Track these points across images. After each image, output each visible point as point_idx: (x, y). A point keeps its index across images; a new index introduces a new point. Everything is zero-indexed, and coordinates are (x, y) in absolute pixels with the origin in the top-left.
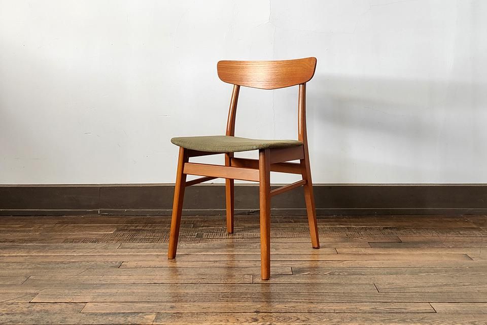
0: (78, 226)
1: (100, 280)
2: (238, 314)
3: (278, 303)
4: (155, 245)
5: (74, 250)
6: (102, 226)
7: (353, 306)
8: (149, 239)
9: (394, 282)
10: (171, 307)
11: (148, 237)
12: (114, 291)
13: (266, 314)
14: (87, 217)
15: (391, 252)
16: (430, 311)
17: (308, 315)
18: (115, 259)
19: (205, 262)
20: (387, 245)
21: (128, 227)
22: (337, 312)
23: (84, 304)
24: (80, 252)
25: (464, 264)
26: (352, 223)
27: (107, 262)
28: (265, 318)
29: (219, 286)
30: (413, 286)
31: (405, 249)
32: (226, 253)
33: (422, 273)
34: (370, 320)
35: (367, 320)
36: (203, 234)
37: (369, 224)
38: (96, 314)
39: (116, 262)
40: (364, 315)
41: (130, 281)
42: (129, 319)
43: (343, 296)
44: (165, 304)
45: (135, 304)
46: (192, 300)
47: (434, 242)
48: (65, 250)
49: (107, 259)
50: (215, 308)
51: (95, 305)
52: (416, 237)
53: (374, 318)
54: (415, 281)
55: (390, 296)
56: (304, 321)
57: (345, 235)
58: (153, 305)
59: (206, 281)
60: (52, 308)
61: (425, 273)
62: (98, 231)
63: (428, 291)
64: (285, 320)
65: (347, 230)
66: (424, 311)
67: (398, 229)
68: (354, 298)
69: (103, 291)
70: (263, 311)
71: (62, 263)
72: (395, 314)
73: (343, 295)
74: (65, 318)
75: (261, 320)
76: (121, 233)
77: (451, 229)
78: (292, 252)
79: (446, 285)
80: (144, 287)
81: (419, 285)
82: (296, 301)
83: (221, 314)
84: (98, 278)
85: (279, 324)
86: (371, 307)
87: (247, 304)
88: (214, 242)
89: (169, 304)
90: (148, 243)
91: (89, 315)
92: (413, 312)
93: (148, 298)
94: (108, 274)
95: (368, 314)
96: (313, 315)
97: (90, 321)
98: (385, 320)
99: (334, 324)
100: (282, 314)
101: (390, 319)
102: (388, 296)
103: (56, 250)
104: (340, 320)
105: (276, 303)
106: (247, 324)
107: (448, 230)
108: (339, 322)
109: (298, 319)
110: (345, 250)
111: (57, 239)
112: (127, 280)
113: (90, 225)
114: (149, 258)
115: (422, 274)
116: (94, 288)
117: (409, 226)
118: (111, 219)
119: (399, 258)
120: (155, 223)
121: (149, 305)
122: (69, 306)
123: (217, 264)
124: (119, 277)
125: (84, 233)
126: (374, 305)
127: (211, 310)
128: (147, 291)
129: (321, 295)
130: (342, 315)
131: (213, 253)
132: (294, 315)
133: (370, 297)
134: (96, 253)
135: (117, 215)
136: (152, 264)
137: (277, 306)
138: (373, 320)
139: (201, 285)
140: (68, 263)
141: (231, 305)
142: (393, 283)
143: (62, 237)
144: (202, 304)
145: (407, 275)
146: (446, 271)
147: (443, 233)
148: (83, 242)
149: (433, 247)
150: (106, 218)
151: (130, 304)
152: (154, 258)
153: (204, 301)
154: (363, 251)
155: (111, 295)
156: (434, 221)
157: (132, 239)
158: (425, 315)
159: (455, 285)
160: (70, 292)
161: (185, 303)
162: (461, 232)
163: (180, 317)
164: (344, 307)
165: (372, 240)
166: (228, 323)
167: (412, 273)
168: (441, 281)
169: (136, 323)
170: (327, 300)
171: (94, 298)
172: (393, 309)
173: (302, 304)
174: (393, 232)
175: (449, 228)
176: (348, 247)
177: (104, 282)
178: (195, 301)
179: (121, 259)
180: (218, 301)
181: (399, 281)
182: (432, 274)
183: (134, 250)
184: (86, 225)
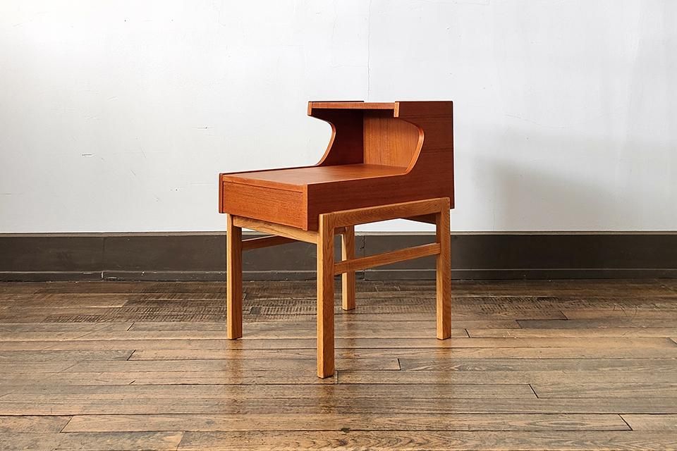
0: (68, 297)
1: (97, 380)
2: (315, 433)
3: (380, 415)
4: (186, 324)
5: (60, 333)
6: (105, 297)
7: (499, 419)
8: (178, 315)
9: (559, 381)
10: (208, 423)
11: (175, 313)
12: (117, 396)
13: (358, 433)
14: (83, 283)
15: (553, 335)
16: (622, 428)
17: (427, 435)
18: (123, 346)
19: (264, 351)
20: (544, 324)
21: (146, 297)
22: (474, 429)
23: (67, 418)
24: (68, 336)
25: (667, 354)
26: (490, 292)
27: (111, 351)
28: (358, 440)
29: (285, 389)
30: (591, 388)
31: (574, 330)
32: (296, 337)
33: (602, 367)
34: (528, 443)
35: (522, 442)
36: (260, 308)
37: (516, 292)
38: (85, 434)
39: (124, 351)
40: (518, 435)
41: (144, 380)
42: (139, 442)
43: (481, 404)
44: (198, 417)
45: (150, 418)
46: (241, 410)
47: (618, 320)
48: (44, 333)
49: (111, 346)
50: (278, 424)
51: (85, 420)
52: (589, 313)
53: (534, 440)
54: (593, 380)
55: (556, 404)
56: (420, 444)
57: (480, 310)
58: (178, 419)
59: (264, 380)
60: (16, 424)
61: (608, 367)
62: (100, 304)
63: (616, 395)
64: (390, 443)
65: (483, 302)
66: (612, 428)
67: (561, 300)
68: (499, 408)
69: (101, 396)
70: (355, 429)
71: (39, 352)
72: (566, 433)
73: (480, 401)
74: (37, 441)
75: (351, 443)
76: (135, 307)
77: (641, 300)
78: (399, 335)
79: (642, 386)
80: (165, 390)
81: (600, 386)
82: (408, 411)
83: (288, 434)
84: (94, 376)
85: (380, 449)
86: (527, 422)
87: (328, 417)
88: (278, 320)
89: (204, 417)
90: (175, 322)
91: (77, 435)
92: (596, 429)
93: (172, 407)
94: (111, 369)
95: (522, 434)
96: (435, 434)
97: (76, 445)
98: (551, 442)
99: (469, 449)
100: (386, 434)
101: (558, 442)
102: (552, 403)
103: (32, 333)
104: (478, 443)
105: (376, 416)
106: (329, 449)
107: (638, 301)
108: (477, 446)
109: (410, 442)
110: (481, 333)
111: (36, 315)
112: (140, 379)
113: (87, 295)
114: (175, 345)
115: (604, 369)
116: (86, 392)
117: (576, 295)
118: (121, 285)
119: (564, 343)
120: (187, 291)
121: (173, 419)
122: (44, 421)
123: (282, 354)
124: (127, 376)
125: (78, 307)
126: (531, 419)
127: (271, 428)
128: (171, 397)
129: (447, 402)
130: (482, 434)
131: (276, 338)
132: (406, 434)
133: (524, 405)
134: (93, 337)
135: (130, 280)
136: (180, 353)
137: (377, 420)
138: (531, 442)
139: (257, 387)
140: (48, 353)
141: (304, 418)
142: (559, 384)
143: (43, 313)
144: (258, 417)
145: (580, 370)
146: (641, 365)
147: (629, 306)
148: (76, 320)
149: (616, 327)
150: (112, 285)
151: (142, 417)
152: (184, 345)
153: (260, 413)
154: (509, 332)
155: (112, 403)
156: (615, 287)
157: (151, 316)
158: (615, 434)
159: (656, 386)
160: (48, 399)
161: (231, 416)
162: (657, 305)
163: (222, 438)
164: (485, 421)
165: (521, 317)
166: (298, 449)
167: (587, 368)
168: (634, 380)
169: (149, 448)
170: (456, 410)
171: (85, 408)
172: (562, 424)
173: (416, 417)
174: (552, 304)
175: (639, 299)
176: (485, 326)
177: (103, 383)
178: (246, 413)
179: (132, 347)
180: (283, 412)
181: (569, 380)
182: (620, 369)
183: (152, 332)
184: (81, 295)
